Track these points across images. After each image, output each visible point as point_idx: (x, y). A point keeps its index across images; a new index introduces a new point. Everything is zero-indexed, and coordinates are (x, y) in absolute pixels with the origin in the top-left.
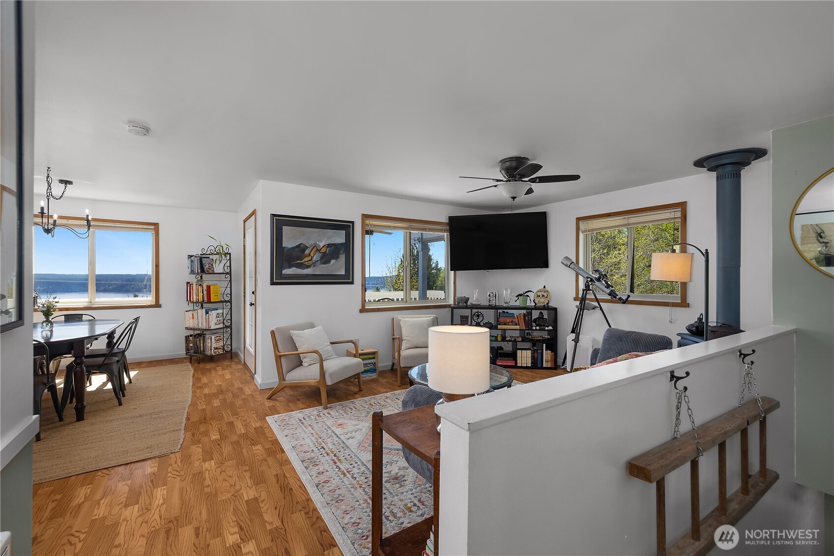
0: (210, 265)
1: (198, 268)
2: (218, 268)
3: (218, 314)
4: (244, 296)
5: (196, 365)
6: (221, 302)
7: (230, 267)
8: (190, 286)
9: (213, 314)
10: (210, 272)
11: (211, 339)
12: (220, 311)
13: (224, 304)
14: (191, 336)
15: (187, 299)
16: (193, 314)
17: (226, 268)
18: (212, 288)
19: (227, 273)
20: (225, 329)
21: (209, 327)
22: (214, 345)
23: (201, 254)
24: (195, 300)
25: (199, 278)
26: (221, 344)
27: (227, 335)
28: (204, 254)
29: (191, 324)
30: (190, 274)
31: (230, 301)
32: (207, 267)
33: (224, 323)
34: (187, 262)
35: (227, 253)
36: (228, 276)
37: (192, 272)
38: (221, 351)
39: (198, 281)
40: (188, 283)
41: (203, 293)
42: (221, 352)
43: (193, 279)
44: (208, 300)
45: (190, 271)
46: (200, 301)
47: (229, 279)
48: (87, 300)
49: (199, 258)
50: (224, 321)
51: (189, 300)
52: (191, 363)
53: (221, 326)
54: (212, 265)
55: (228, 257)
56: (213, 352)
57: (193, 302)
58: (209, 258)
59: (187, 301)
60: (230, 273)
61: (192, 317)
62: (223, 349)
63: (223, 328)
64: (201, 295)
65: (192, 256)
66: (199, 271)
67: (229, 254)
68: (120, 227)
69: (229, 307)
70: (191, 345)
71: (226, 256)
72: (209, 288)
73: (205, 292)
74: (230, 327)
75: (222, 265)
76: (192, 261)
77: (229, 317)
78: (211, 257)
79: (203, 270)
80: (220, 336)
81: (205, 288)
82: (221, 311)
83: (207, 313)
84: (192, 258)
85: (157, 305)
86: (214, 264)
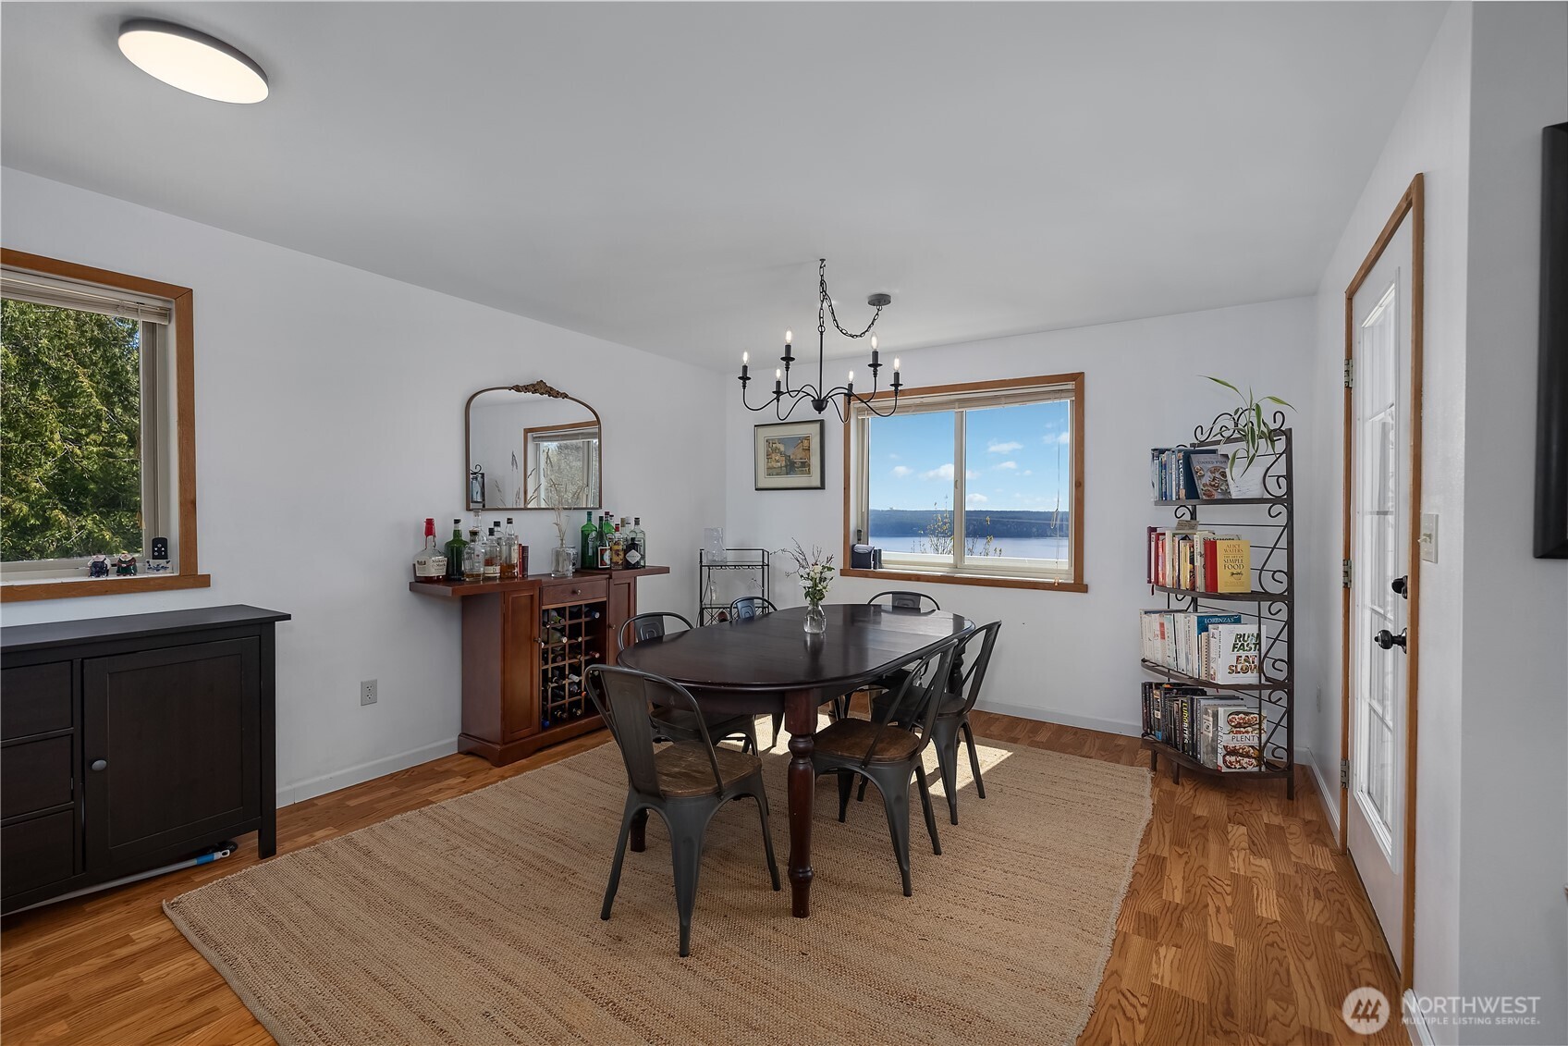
0: (1217, 475)
1: (1178, 485)
2: (1244, 481)
3: (1240, 637)
4: (1347, 587)
5: (1167, 784)
6: (1252, 596)
7: (1289, 477)
8: (1158, 539)
9: (1224, 634)
10: (1217, 496)
11: (1215, 716)
12: (1249, 629)
13: (1265, 605)
14: (1158, 686)
15: (1150, 576)
16: (1162, 625)
17: (1271, 483)
18: (1220, 546)
19: (1276, 500)
20: (1266, 693)
21: (1208, 673)
22: (1226, 740)
23: (1193, 445)
24: (1169, 582)
25: (1188, 517)
26: (1249, 739)
27: (1273, 713)
28: (1202, 443)
29: (1158, 651)
30: (1156, 503)
31: (1288, 598)
32: (1206, 480)
33: (1261, 670)
34: (1149, 470)
35: (1279, 432)
36: (1278, 508)
37: (1164, 498)
38: (1250, 766)
39: (1181, 525)
40: (1152, 530)
41: (1192, 561)
42: (1250, 769)
43: (1167, 519)
44: (1206, 586)
45: (1157, 494)
46: (1183, 588)
47: (1283, 520)
48: (949, 559)
49: (1181, 454)
50: (1261, 663)
51: (1156, 583)
52: (1154, 768)
53: (1251, 678)
54: (1224, 475)
55: (1281, 445)
56: (1220, 762)
57: (1163, 588)
58: (1214, 452)
59: (1150, 582)
60: (1288, 500)
61: (1159, 633)
62: (1260, 759)
63: (1260, 687)
64: (1186, 567)
65: (1162, 451)
66: (1183, 493)
67: (1284, 433)
68: (1006, 396)
69: (1284, 616)
70: (1158, 715)
71: (1273, 442)
72: (1211, 547)
73: (1199, 562)
74: (1287, 686)
75: (1257, 471)
76: (1163, 466)
77: (1280, 651)
78: (1222, 449)
79: (1192, 491)
80: (1246, 714)
81: (1199, 548)
82: (1253, 629)
83: (1203, 627)
84: (1164, 457)
85: (1079, 586)
86: (1228, 471)
